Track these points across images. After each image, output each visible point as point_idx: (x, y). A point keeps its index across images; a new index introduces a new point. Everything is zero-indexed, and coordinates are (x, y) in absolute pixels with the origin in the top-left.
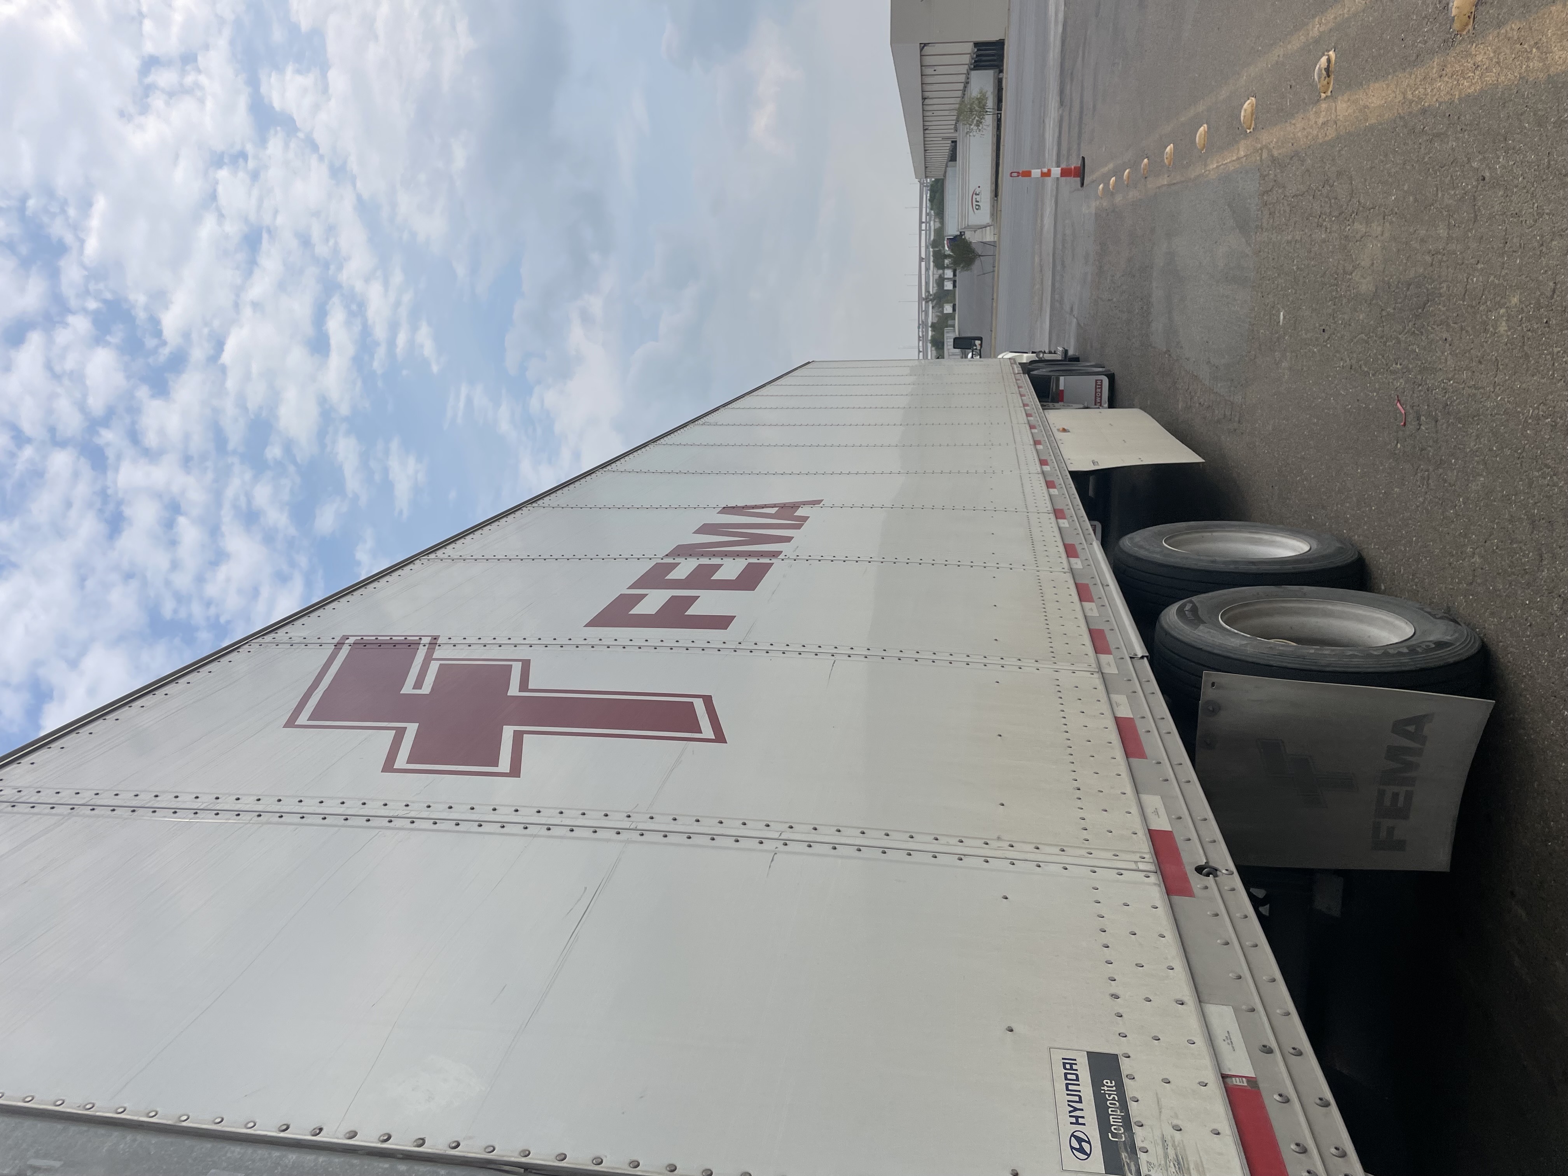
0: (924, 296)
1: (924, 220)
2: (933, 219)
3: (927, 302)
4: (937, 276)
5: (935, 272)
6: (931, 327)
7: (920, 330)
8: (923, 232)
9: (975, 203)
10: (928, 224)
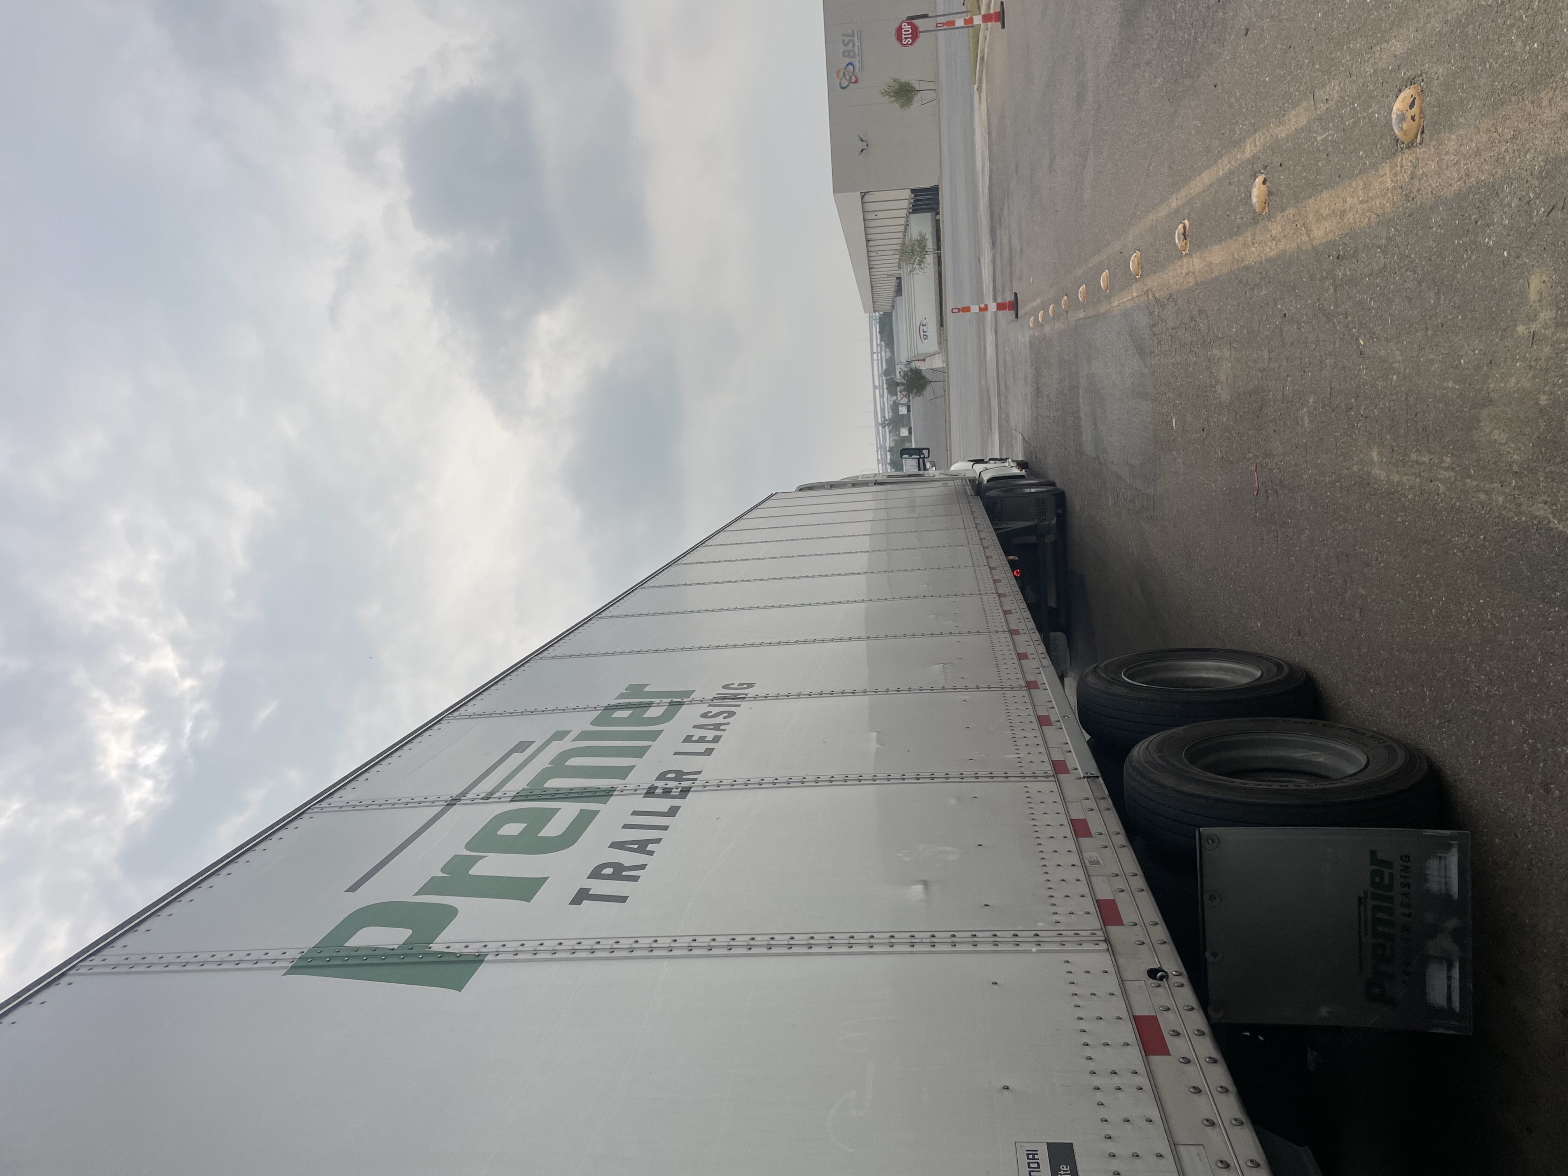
0: (880, 421)
1: (875, 350)
2: (884, 348)
3: (884, 427)
4: (891, 402)
5: (889, 398)
6: (889, 451)
7: (879, 453)
8: (875, 362)
9: (922, 334)
10: (879, 355)
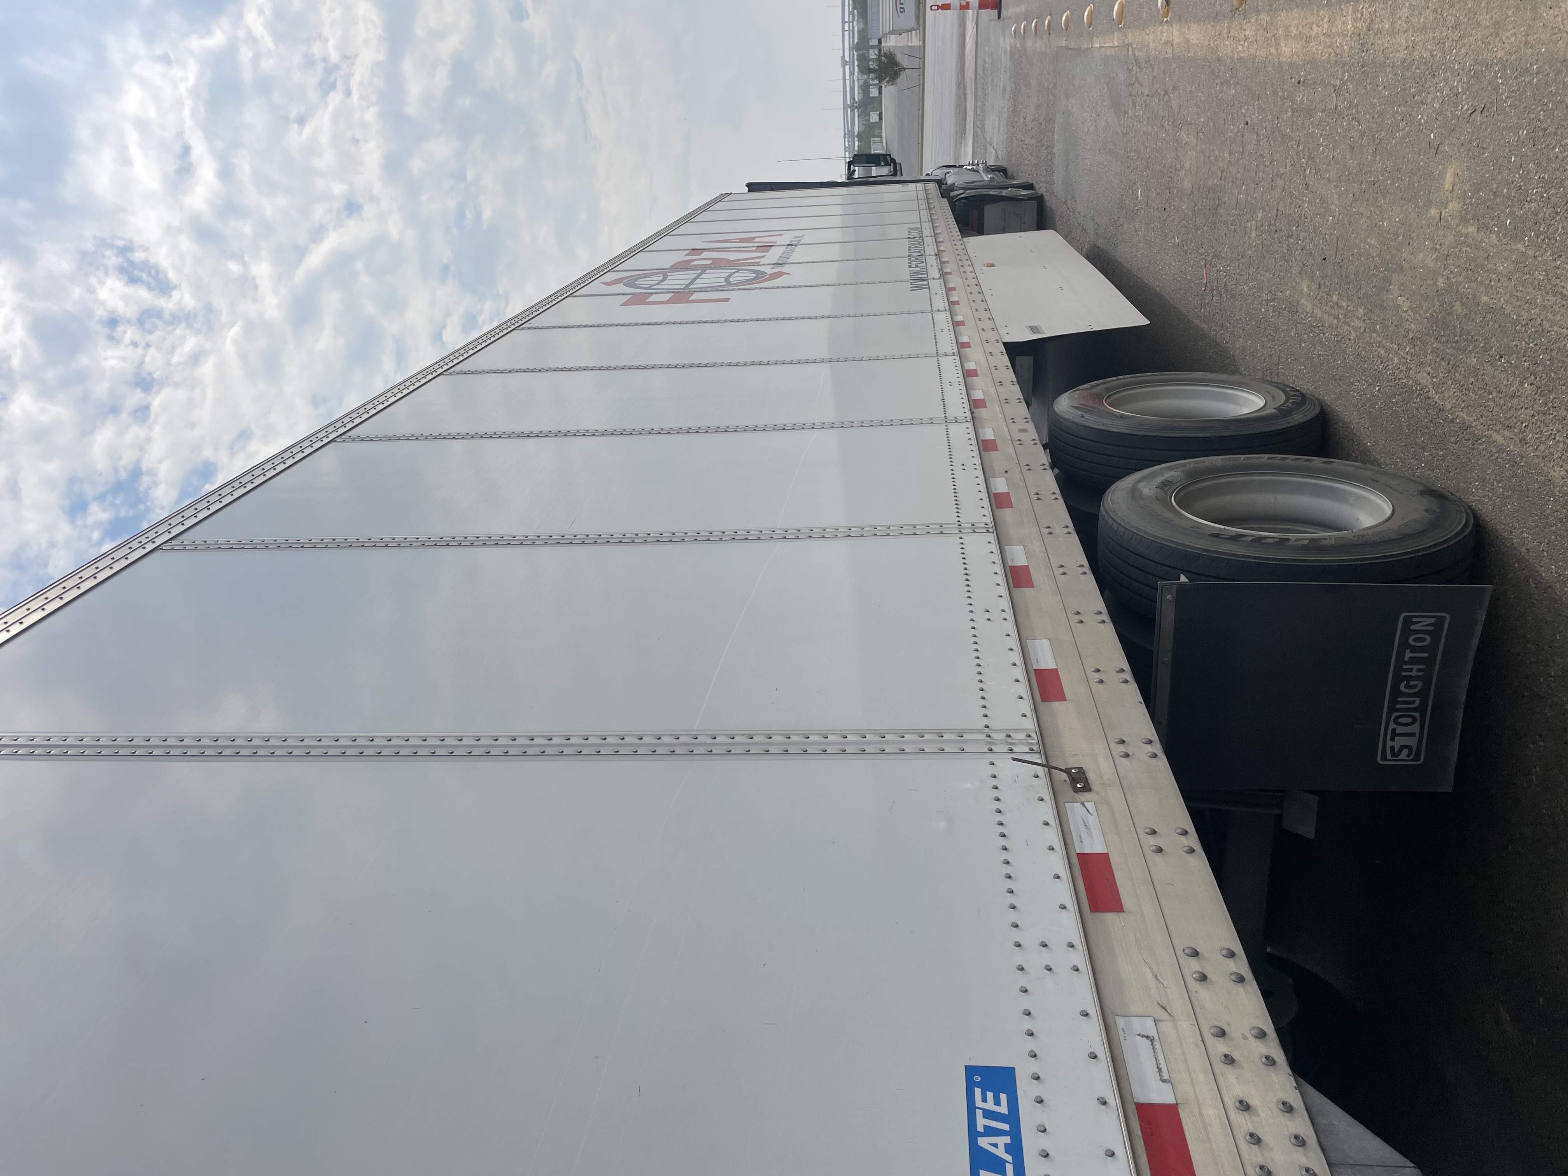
0: (849, 103)
2: (856, 18)
3: (853, 110)
4: (862, 82)
5: (860, 78)
6: (857, 136)
7: (846, 140)
8: (846, 33)
9: (899, 6)
10: (851, 24)
